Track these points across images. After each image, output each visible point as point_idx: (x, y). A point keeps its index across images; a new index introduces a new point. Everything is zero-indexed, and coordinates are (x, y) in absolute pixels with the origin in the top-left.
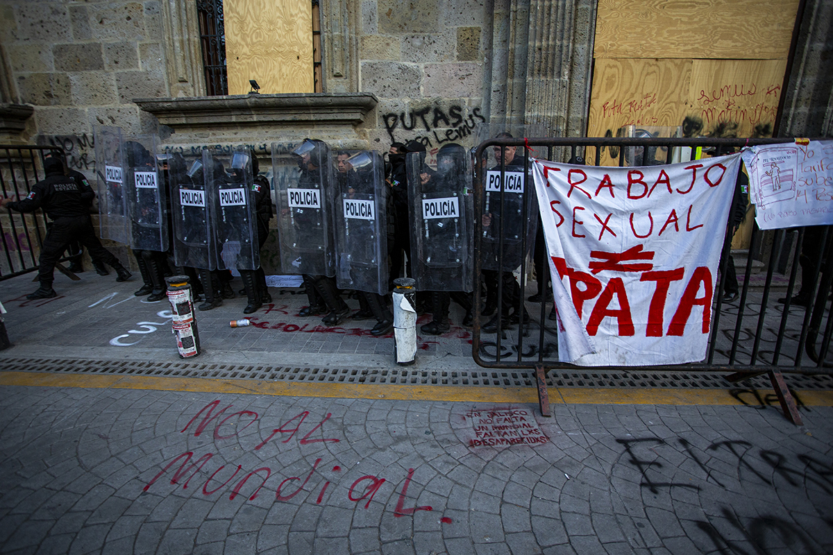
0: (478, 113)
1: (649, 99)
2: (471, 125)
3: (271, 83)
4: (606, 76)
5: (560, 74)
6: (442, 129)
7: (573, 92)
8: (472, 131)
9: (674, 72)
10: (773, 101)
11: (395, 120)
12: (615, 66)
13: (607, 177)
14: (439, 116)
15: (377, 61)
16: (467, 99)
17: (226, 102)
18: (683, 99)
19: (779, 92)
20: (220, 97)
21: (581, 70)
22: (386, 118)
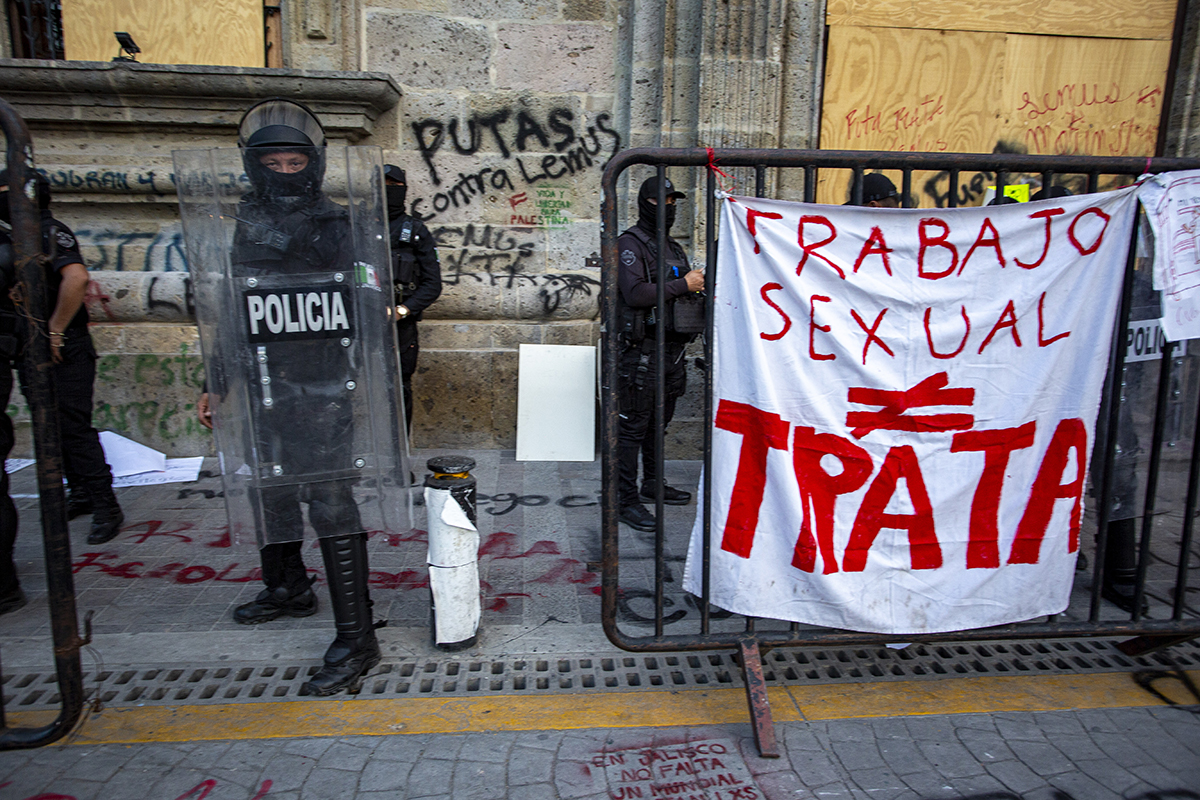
0: (606, 124)
1: (930, 107)
2: (591, 147)
3: (166, 44)
4: (850, 60)
5: (764, 52)
6: (534, 154)
7: (790, 89)
8: (594, 159)
9: (975, 57)
10: (1150, 116)
11: (438, 133)
12: (866, 42)
13: (876, 233)
14: (528, 127)
15: (399, 11)
16: (583, 97)
17: (58, 76)
18: (993, 109)
19: (1159, 99)
20: (43, 63)
21: (803, 47)
22: (418, 128)
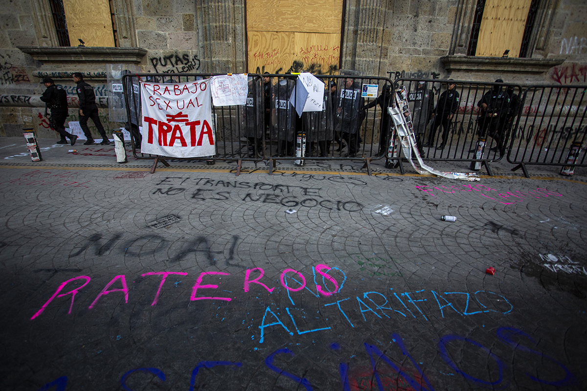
0: (196, 58)
1: (276, 52)
2: (194, 64)
3: (92, 40)
4: (253, 40)
5: (227, 39)
6: (180, 66)
7: (237, 48)
8: (194, 67)
9: (286, 39)
10: (337, 54)
11: (157, 61)
12: (258, 35)
13: (167, 87)
14: (178, 60)
15: (145, 30)
16: (190, 51)
17: (66, 50)
18: (292, 52)
19: (339, 49)
20: (67, 47)
21: (240, 37)
22: (152, 60)
